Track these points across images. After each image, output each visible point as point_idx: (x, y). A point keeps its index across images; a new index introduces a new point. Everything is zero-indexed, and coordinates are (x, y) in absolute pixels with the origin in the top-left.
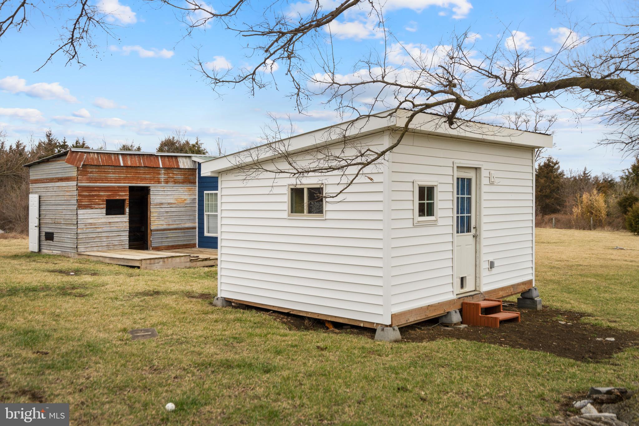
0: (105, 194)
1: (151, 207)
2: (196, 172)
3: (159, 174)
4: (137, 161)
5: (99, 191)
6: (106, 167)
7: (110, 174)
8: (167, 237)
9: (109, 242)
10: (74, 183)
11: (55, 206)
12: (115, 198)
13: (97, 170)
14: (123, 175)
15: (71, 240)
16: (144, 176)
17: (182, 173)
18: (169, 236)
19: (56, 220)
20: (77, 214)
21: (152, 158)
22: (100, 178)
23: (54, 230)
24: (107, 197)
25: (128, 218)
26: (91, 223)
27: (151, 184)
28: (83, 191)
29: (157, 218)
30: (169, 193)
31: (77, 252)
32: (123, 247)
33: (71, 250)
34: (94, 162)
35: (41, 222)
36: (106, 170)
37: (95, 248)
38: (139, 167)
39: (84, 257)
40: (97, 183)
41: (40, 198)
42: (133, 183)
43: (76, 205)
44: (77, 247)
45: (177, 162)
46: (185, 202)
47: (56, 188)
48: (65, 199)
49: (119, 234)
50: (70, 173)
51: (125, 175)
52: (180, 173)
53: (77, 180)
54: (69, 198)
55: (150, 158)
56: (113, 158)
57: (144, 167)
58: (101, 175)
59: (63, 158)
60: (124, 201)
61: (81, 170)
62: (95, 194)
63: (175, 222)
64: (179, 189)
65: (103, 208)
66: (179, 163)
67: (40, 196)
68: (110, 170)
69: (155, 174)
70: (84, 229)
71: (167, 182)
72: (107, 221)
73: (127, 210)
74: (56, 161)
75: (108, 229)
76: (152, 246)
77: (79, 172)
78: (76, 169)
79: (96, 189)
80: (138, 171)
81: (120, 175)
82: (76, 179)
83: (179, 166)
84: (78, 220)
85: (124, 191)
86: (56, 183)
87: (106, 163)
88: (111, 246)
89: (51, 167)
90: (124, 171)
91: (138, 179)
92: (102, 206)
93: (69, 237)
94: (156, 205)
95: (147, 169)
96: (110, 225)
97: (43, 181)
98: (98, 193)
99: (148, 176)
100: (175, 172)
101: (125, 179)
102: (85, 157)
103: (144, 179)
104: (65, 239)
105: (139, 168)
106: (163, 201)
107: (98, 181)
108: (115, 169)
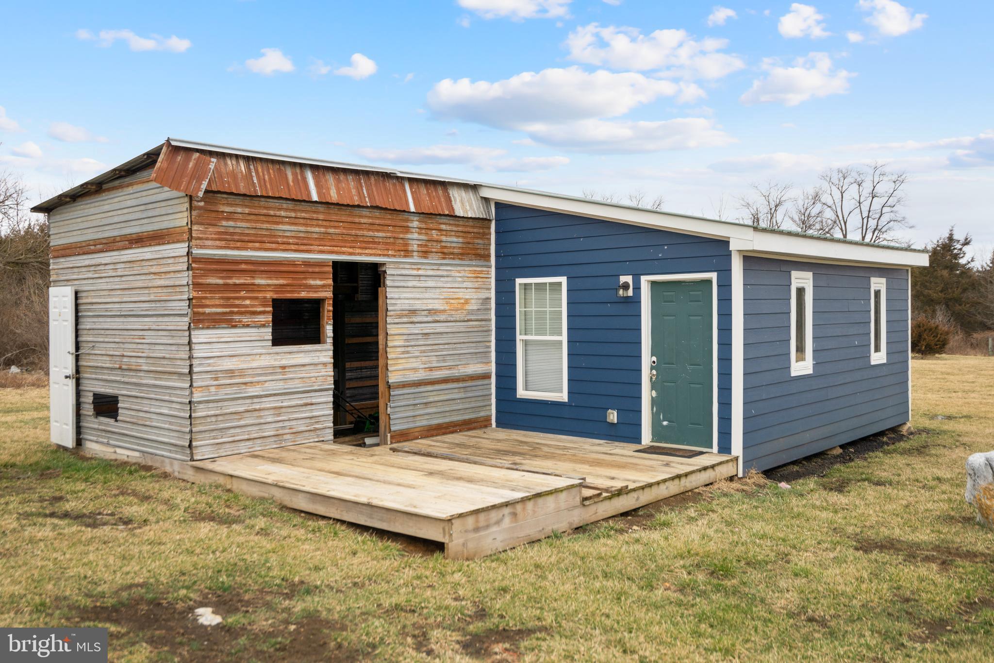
0: (270, 282)
1: (389, 320)
2: (489, 228)
3: (407, 229)
4: (354, 191)
5: (252, 273)
6: (272, 203)
7: (282, 223)
8: (426, 403)
9: (281, 424)
10: (181, 249)
11: (122, 319)
12: (295, 296)
13: (247, 211)
14: (317, 229)
15: (171, 423)
16: (371, 233)
17: (460, 229)
18: (431, 399)
19: (125, 359)
20: (190, 343)
21: (389, 184)
22: (255, 235)
23: (120, 389)
24: (276, 292)
25: (331, 353)
26: (232, 371)
27: (388, 255)
28: (208, 272)
29: (403, 353)
30: (431, 284)
31: (192, 460)
32: (318, 436)
33: (170, 451)
34: (237, 185)
35: (81, 363)
36: (272, 212)
37: (243, 444)
38: (359, 206)
39: (213, 478)
40: (246, 249)
41: (77, 298)
42: (344, 253)
43: (186, 315)
44: (190, 446)
45: (449, 200)
46: (468, 307)
47: (122, 266)
48: (152, 298)
49: (309, 401)
50: (165, 218)
51: (323, 230)
52: (455, 229)
53: (190, 239)
54: (163, 295)
55: (385, 185)
56: (290, 177)
57: (372, 207)
58: (259, 225)
59: (144, 175)
60: (318, 303)
61: (200, 208)
62: (242, 281)
63: (444, 361)
64: (453, 274)
65: (264, 326)
66: (453, 203)
67: (76, 293)
68: (283, 213)
69: (398, 229)
70: (213, 389)
71: (426, 252)
72: (277, 363)
73: (329, 330)
74: (121, 187)
75: (279, 386)
76: (393, 429)
77: (194, 213)
78: (187, 205)
79: (243, 266)
80: (357, 220)
81: (309, 229)
82: (186, 236)
83: (453, 210)
84: (195, 362)
85: (320, 275)
86: (123, 252)
87: (272, 189)
88: (288, 437)
89: (107, 208)
90: (321, 217)
91: (356, 242)
92: (262, 318)
93: (166, 411)
94: (400, 316)
95: (377, 213)
96: (284, 373)
97: (86, 249)
98: (249, 281)
99: (380, 234)
100: (443, 227)
101: (323, 239)
102: (212, 166)
103: (369, 242)
104: (154, 417)
105: (357, 211)
106: (418, 304)
107: (250, 245)
108: (294, 211)
